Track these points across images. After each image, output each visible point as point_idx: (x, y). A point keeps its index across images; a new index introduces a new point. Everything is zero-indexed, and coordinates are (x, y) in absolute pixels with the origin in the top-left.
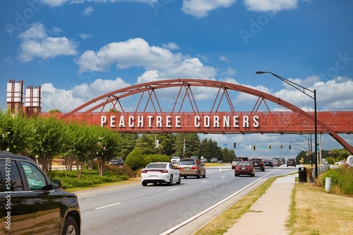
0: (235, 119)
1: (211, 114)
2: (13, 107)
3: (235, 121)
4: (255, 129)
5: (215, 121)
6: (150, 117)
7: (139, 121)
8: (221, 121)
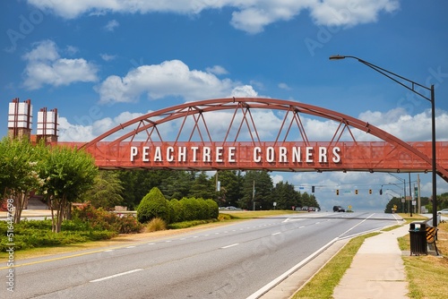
0: (307, 151)
1: (275, 145)
2: (16, 134)
3: (308, 154)
4: (335, 166)
5: (281, 155)
6: (195, 148)
7: (180, 154)
8: (289, 154)
